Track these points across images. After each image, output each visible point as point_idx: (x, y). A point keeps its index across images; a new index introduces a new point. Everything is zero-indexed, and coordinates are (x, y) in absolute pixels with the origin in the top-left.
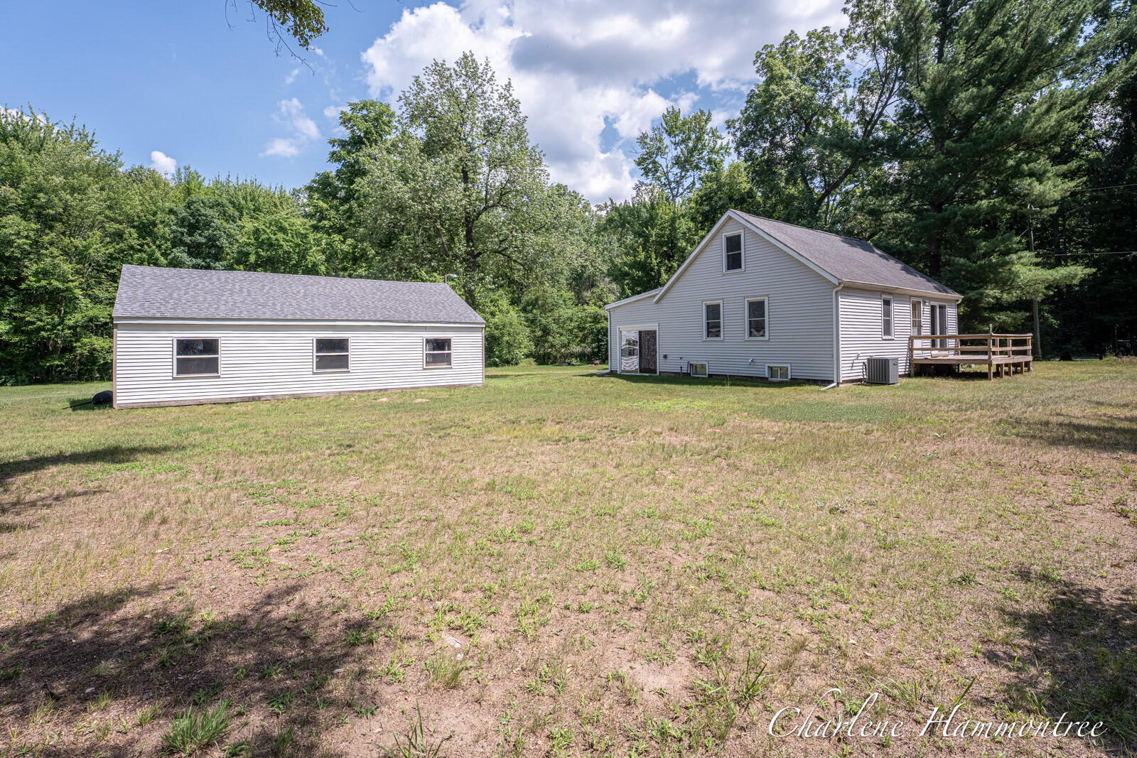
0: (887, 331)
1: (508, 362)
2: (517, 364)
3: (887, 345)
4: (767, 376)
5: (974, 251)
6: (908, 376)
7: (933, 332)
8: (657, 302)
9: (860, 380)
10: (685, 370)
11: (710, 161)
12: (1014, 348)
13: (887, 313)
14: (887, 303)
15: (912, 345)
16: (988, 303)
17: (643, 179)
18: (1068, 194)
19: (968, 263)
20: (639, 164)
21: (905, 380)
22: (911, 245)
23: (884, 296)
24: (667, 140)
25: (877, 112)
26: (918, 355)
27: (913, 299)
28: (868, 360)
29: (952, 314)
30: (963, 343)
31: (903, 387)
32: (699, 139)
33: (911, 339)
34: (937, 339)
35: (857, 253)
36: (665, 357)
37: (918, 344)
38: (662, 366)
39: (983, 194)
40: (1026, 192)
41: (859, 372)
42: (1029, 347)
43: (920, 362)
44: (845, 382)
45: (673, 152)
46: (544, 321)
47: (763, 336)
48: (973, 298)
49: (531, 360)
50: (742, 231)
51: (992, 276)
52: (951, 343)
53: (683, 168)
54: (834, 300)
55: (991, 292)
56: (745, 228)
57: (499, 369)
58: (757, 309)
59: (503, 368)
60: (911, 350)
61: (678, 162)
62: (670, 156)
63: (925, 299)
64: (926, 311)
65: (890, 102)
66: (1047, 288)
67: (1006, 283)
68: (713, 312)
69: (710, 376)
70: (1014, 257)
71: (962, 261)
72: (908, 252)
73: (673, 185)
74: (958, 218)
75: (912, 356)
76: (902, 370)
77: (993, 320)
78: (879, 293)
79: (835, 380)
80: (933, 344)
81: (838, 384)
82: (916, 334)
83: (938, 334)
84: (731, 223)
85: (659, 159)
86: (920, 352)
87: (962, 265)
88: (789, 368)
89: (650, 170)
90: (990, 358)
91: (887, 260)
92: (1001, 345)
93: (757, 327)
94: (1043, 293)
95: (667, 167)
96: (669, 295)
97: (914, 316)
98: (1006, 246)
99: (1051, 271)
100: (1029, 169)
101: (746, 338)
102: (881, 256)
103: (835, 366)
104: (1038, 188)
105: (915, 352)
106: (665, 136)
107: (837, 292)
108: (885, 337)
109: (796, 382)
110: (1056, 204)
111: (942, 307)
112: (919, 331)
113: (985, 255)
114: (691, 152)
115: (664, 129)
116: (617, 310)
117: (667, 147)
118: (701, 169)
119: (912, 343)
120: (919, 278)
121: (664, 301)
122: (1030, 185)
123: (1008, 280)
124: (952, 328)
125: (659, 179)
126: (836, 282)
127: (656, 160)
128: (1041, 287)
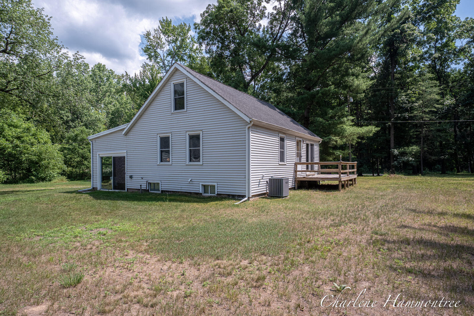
0: (282, 159)
1: (43, 179)
2: (50, 180)
3: (282, 168)
4: (201, 192)
5: (326, 115)
6: (293, 189)
7: (307, 160)
8: (126, 134)
9: (264, 194)
10: (144, 187)
11: (190, 57)
12: (350, 171)
13: (282, 147)
14: (282, 140)
15: (296, 169)
16: (333, 144)
17: (148, 61)
18: (369, 87)
19: (324, 121)
20: (145, 51)
21: (292, 193)
22: (295, 110)
23: (280, 135)
24: (163, 38)
25: (279, 35)
26: (300, 175)
27: (297, 139)
28: (270, 179)
29: (316, 149)
30: (323, 167)
31: (292, 200)
32: (183, 40)
33: (296, 164)
34: (309, 165)
35: (265, 108)
36: (131, 177)
37: (299, 168)
38: (130, 184)
39: (331, 84)
40: (351, 84)
41: (263, 188)
42: (355, 170)
43: (301, 180)
44: (253, 196)
45: (167, 47)
46: (81, 151)
47: (199, 161)
48: (326, 141)
49: (64, 178)
50: (185, 80)
51: (334, 130)
52: (316, 167)
53: (173, 57)
54: (247, 134)
55: (334, 138)
56: (187, 78)
57: (35, 184)
58: (195, 140)
59: (38, 184)
60: (296, 171)
61: (170, 54)
62: (165, 49)
63: (304, 139)
64: (304, 146)
65: (286, 29)
66: (358, 138)
67: (341, 134)
68: (165, 142)
69: (162, 191)
70: (345, 119)
71: (321, 119)
72: (294, 113)
73: (168, 68)
74: (320, 94)
75: (296, 176)
76: (290, 185)
77: (334, 154)
78: (277, 133)
79: (247, 196)
80: (307, 168)
81: (249, 198)
82: (298, 162)
83: (310, 162)
84: (177, 74)
85: (159, 50)
86: (300, 173)
87: (321, 122)
88: (216, 186)
89: (152, 56)
90: (340, 176)
91: (283, 115)
92: (342, 169)
93: (195, 155)
94: (356, 141)
95: (164, 57)
96: (135, 129)
97: (298, 150)
98: (342, 113)
99: (360, 128)
100: (352, 72)
101: (187, 163)
102: (279, 113)
103: (247, 184)
104: (356, 82)
105: (298, 173)
106: (162, 36)
107: (249, 128)
108: (281, 163)
109: (221, 197)
110: (364, 92)
111: (312, 145)
112: (300, 160)
113: (331, 118)
114: (179, 48)
115: (161, 30)
116: (97, 141)
117: (164, 44)
118: (185, 60)
119: (296, 167)
120: (300, 127)
121: (131, 134)
122: (353, 80)
123: (341, 133)
124: (317, 159)
125: (158, 63)
126: (248, 120)
127: (157, 50)
128: (355, 137)
